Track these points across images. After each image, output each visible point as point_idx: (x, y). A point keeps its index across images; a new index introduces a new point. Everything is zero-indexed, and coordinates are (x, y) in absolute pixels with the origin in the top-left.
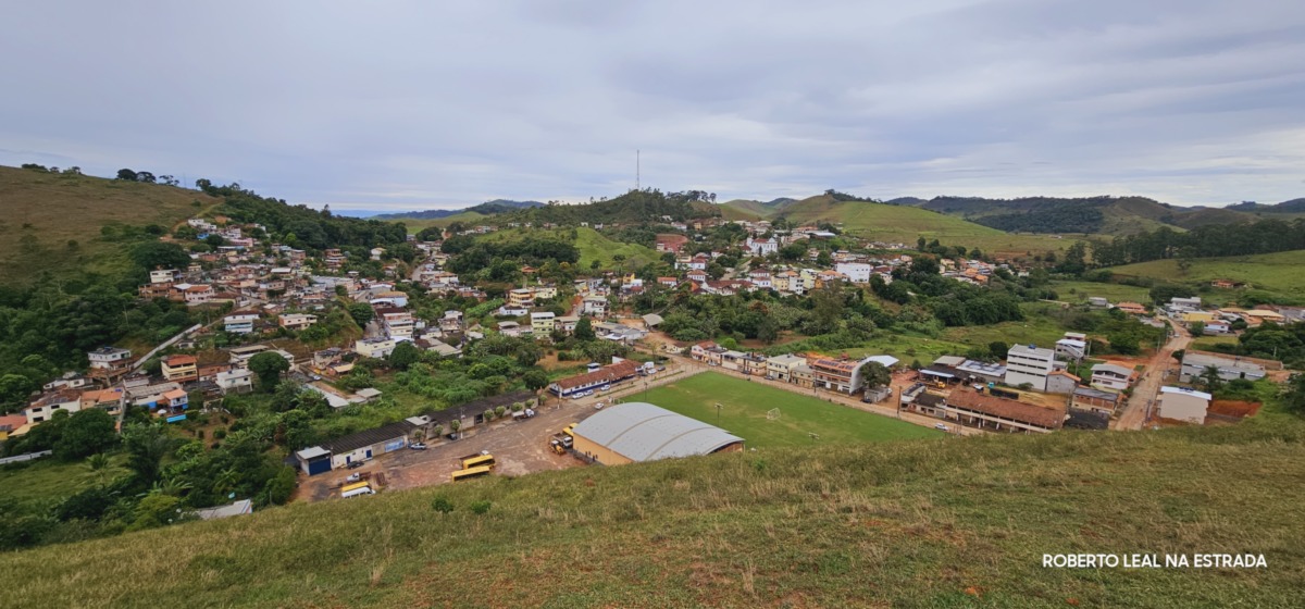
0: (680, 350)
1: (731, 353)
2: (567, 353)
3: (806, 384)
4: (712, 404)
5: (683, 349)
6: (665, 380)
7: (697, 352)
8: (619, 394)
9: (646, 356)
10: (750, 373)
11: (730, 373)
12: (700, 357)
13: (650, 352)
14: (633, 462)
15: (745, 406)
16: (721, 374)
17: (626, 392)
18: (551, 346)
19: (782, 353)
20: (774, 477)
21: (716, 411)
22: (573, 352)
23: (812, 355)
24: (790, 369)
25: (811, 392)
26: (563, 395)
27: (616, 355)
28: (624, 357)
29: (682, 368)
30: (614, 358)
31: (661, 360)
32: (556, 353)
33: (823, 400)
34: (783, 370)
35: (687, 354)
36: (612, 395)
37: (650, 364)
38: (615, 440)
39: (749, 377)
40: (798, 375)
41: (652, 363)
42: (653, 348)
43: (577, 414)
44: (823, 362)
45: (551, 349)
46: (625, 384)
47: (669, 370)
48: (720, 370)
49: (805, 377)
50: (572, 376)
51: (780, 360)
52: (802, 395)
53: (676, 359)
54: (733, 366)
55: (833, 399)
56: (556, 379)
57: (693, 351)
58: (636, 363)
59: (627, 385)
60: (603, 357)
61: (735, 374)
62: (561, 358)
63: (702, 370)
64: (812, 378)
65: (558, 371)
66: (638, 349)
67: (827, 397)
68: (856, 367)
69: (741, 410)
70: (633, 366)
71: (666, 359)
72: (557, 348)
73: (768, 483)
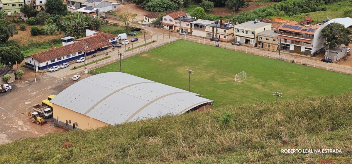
0: (151, 20)
1: (200, 22)
2: (39, 27)
3: (271, 48)
4: (183, 71)
5: (154, 19)
6: (138, 51)
7: (168, 22)
8: (94, 65)
9: (119, 28)
10: (219, 40)
11: (200, 41)
12: (171, 27)
13: (122, 24)
14: (109, 125)
15: (214, 71)
16: (192, 42)
17: (101, 63)
18: (23, 21)
19: (249, 20)
20: (239, 129)
21: (187, 77)
22: (46, 27)
23: (277, 21)
24: (256, 34)
25: (276, 55)
26: (39, 68)
27: (89, 28)
28: (96, 29)
29: (154, 38)
30: (87, 31)
31: (133, 31)
32: (29, 28)
33: (287, 62)
34: (250, 35)
35: (158, 24)
36: (87, 67)
37: (123, 36)
38: (93, 108)
39: (217, 43)
40: (264, 40)
41: (125, 34)
42: (125, 20)
43: (54, 86)
44: (287, 26)
45: (24, 25)
46: (100, 56)
47: (142, 41)
48: (190, 38)
49: (271, 41)
50: (47, 50)
51: (248, 26)
52: (266, 58)
53: (148, 29)
54: (203, 34)
55: (296, 60)
56: (30, 54)
57: (164, 21)
58: (109, 35)
59: (101, 57)
60: (76, 30)
61: (205, 42)
62: (35, 33)
63: (173, 39)
64: (276, 42)
65: (32, 45)
66: (111, 21)
67: (291, 59)
68: (318, 30)
69: (210, 75)
70: (107, 38)
71: (138, 30)
72: (30, 23)
73: (233, 133)
